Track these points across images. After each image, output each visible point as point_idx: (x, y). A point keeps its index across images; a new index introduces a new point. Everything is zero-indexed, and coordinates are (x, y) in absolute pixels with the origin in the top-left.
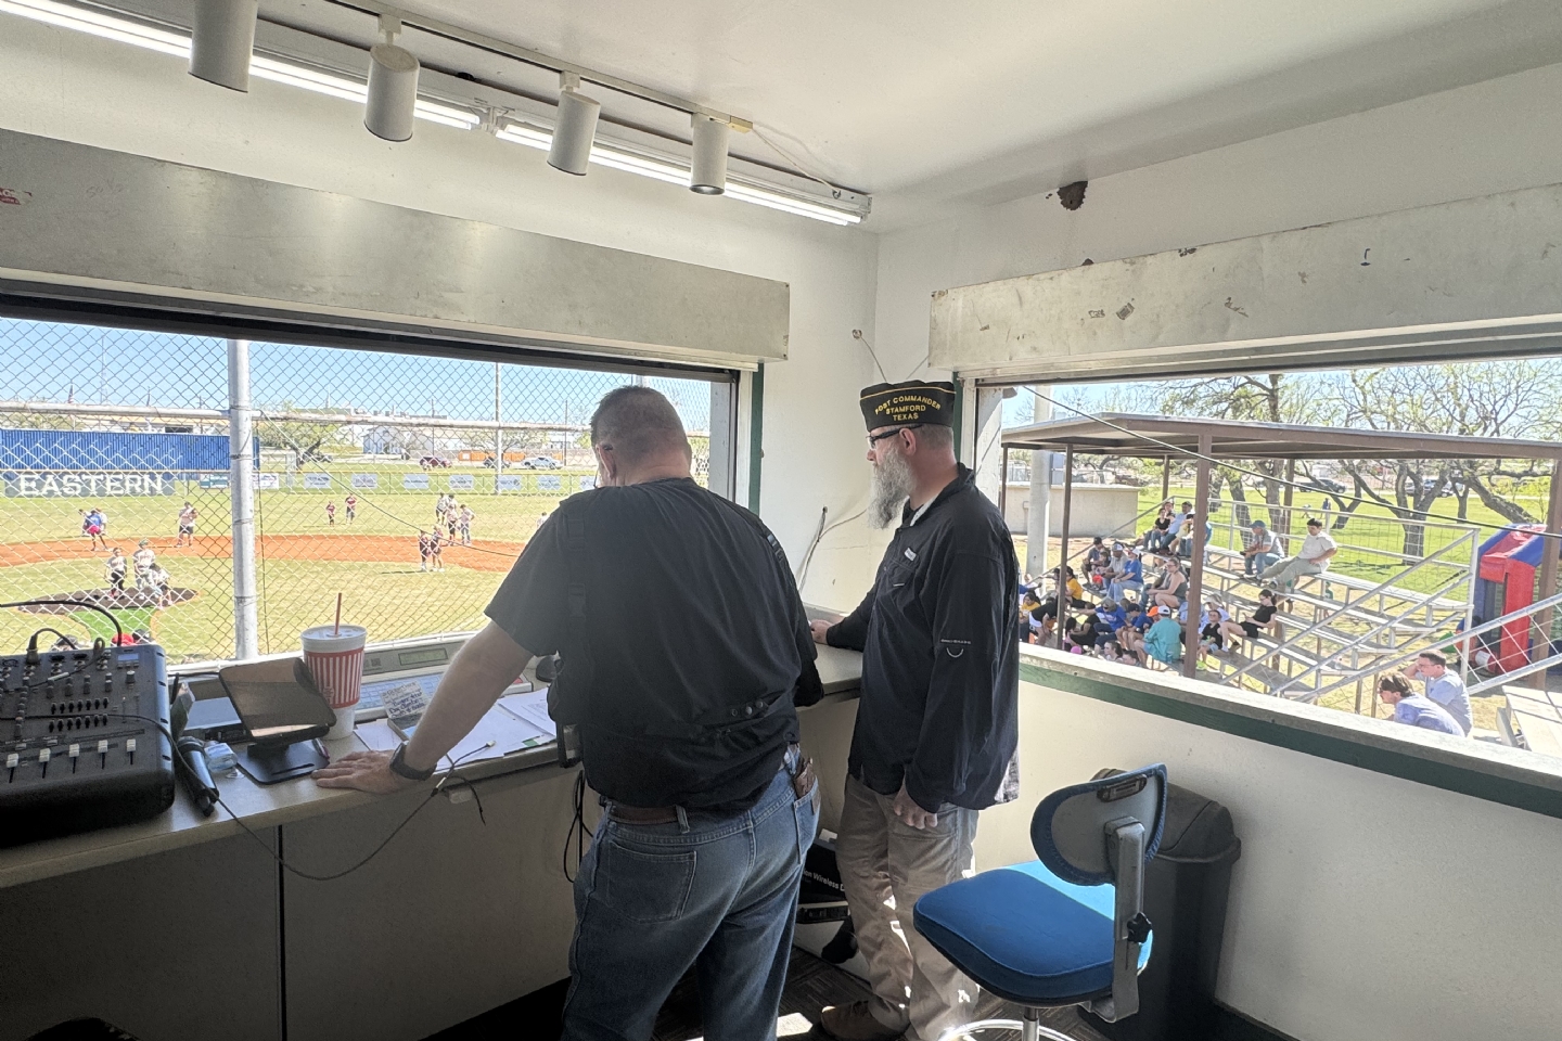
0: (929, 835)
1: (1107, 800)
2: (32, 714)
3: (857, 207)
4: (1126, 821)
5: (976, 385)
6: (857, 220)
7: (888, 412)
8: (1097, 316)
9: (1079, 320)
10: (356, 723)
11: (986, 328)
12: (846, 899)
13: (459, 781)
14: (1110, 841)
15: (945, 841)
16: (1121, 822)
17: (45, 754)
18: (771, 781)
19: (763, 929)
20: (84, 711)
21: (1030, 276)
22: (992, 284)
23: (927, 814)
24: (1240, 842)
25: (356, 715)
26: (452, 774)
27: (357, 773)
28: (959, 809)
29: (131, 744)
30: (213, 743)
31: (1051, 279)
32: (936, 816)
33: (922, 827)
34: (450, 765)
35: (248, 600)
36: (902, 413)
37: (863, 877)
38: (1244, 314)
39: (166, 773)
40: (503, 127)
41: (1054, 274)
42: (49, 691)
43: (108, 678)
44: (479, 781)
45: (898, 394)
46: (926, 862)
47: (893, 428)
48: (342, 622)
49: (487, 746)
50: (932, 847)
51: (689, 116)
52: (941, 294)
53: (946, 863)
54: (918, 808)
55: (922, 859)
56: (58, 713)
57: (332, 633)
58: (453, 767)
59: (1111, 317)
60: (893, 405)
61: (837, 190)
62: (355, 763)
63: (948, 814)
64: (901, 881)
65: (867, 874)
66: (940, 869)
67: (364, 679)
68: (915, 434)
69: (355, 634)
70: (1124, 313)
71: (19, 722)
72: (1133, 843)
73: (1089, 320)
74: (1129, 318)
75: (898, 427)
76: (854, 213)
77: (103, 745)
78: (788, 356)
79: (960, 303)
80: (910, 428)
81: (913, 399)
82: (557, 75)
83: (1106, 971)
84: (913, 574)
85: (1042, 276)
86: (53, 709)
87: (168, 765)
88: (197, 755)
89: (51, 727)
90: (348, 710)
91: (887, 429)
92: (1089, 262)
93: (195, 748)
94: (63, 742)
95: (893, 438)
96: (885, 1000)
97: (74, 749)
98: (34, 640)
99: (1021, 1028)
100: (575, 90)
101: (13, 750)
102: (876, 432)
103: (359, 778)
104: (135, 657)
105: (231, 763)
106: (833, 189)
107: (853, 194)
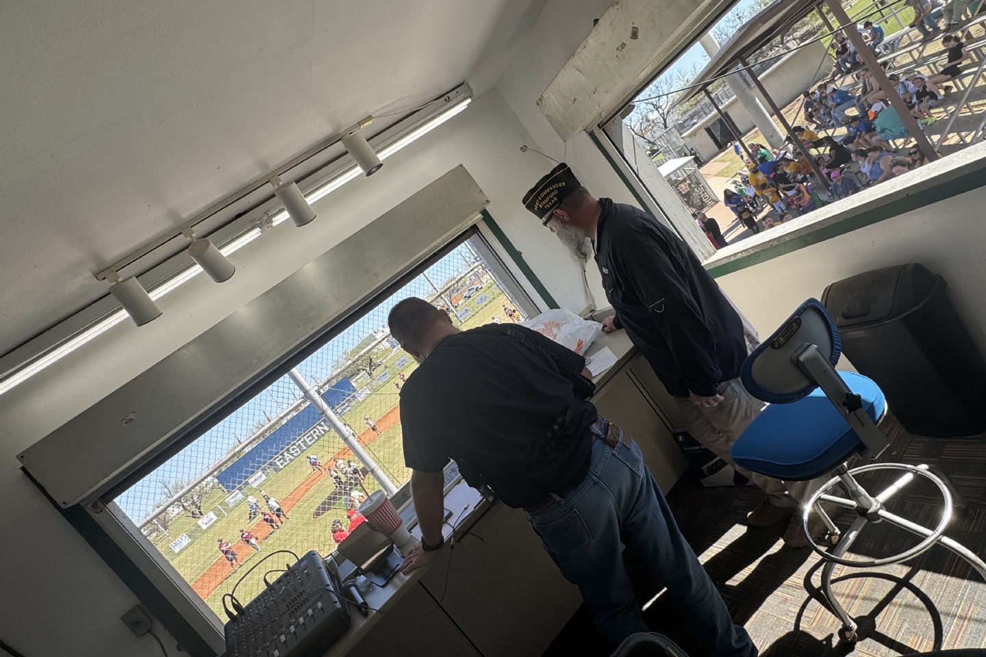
0: (725, 405)
1: (780, 346)
2: (281, 613)
3: (463, 95)
4: (802, 349)
5: (600, 128)
6: (469, 100)
7: (541, 207)
8: (623, 48)
9: (616, 58)
10: (410, 531)
11: (575, 100)
12: (717, 456)
13: (461, 534)
14: (799, 366)
15: (736, 401)
16: (799, 352)
17: (292, 629)
18: (591, 451)
19: (645, 518)
20: (298, 600)
21: (573, 55)
22: (560, 75)
23: (712, 398)
24: (941, 277)
25: (407, 528)
26: (455, 533)
27: (414, 560)
28: (730, 381)
29: (319, 605)
30: (358, 577)
31: (585, 47)
32: (718, 395)
33: (716, 404)
34: (452, 530)
35: (375, 469)
36: (547, 203)
37: (716, 440)
39: (339, 609)
40: (272, 222)
41: (583, 44)
42: (281, 599)
43: (299, 579)
44: (470, 529)
45: (539, 194)
46: (735, 418)
47: (549, 213)
48: (370, 495)
49: (465, 508)
50: (731, 409)
51: (340, 142)
52: (541, 99)
53: (746, 411)
54: (704, 398)
55: (732, 418)
56: (290, 607)
57: (369, 501)
58: (454, 530)
59: (630, 43)
60: (540, 202)
61: (446, 97)
62: (412, 555)
63: (726, 389)
64: (731, 434)
65: (715, 439)
66: (746, 416)
67: (398, 511)
68: (561, 209)
69: (379, 495)
70: (634, 35)
71: (278, 620)
72: (814, 359)
73: (620, 54)
74: (640, 35)
75: (551, 211)
76: (465, 99)
77: (310, 612)
78: (489, 199)
79: (552, 96)
80: (557, 208)
81: (548, 190)
82: (269, 183)
83: (852, 434)
84: (613, 281)
85: (579, 50)
86: (287, 606)
87: (338, 605)
88: (353, 589)
89: (290, 614)
90: (401, 528)
91: (547, 215)
92: (596, 21)
93: (351, 586)
94: (297, 619)
95: (554, 217)
96: (775, 494)
97: (301, 620)
98: (265, 580)
99: (839, 479)
100: (281, 183)
101: (281, 634)
102: (544, 219)
103: (415, 562)
104: (305, 562)
105: (369, 582)
106: (442, 99)
107: (456, 90)
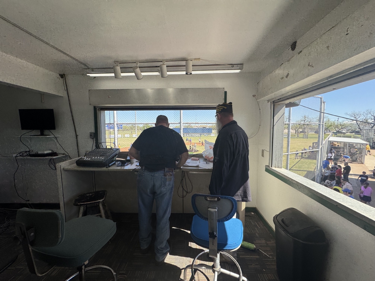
1: (207, 200)
4: (213, 207)
5: (273, 103)
11: (265, 88)
21: (271, 72)
22: (266, 77)
29: (103, 158)
36: (218, 110)
38: (312, 67)
51: (186, 61)
61: (232, 65)
70: (287, 76)
73: (281, 80)
76: (239, 69)
79: (261, 83)
81: (221, 107)
85: (274, 71)
86: (102, 154)
88: (114, 162)
92: (282, 64)
98: (106, 146)
104: (115, 149)
106: (231, 65)
107: (237, 65)
